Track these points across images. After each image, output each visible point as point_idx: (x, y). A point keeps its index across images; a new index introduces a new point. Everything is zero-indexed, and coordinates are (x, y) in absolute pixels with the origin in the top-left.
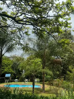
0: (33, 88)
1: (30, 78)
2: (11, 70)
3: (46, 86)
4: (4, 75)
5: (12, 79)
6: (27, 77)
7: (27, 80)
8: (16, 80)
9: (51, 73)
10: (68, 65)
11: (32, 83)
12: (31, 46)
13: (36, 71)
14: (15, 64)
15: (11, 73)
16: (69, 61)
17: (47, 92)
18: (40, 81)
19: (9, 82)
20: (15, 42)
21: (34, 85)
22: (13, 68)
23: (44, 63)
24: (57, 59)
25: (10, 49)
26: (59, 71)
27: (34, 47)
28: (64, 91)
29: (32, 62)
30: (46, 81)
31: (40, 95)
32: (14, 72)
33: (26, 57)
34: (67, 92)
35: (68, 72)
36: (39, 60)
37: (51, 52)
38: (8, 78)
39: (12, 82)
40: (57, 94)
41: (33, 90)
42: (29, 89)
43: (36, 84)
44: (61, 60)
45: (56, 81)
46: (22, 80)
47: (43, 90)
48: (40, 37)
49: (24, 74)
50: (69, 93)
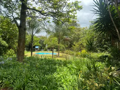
0: (53, 55)
1: (51, 49)
2: (39, 44)
3: (60, 53)
4: (34, 47)
5: (40, 49)
6: (49, 49)
7: (49, 50)
8: (42, 50)
9: (63, 46)
10: (73, 41)
11: (52, 52)
12: (51, 30)
13: (54, 45)
14: (41, 41)
15: (39, 46)
16: (74, 39)
17: (61, 57)
18: (57, 51)
19: (38, 51)
20: (41, 27)
21: (53, 53)
22: (40, 43)
23: (59, 40)
24: (67, 38)
25: (38, 31)
26: (67, 45)
27: (53, 30)
28: (70, 57)
29: (52, 40)
30: (60, 51)
31: (56, 59)
32: (41, 45)
33: (48, 36)
34: (72, 57)
35: (73, 46)
36: (56, 39)
37: (64, 34)
38: (37, 49)
39: (39, 51)
40: (66, 58)
41: (53, 56)
42: (50, 56)
43: (54, 52)
44: (69, 38)
45: (66, 51)
46: (46, 50)
47: (58, 56)
48: (57, 25)
49: (47, 47)
50: (73, 58)
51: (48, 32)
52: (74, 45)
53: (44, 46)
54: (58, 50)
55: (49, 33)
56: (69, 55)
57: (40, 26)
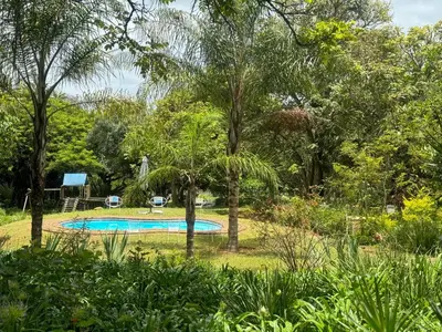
0: (190, 233)
1: (176, 190)
2: (88, 158)
3: (243, 223)
5: (93, 194)
6: (161, 188)
7: (159, 199)
8: (112, 199)
9: (266, 168)
10: (339, 132)
11: (183, 211)
12: (177, 51)
13: (199, 161)
14: (105, 129)
15: (88, 170)
16: (345, 116)
17: (249, 248)
18: (218, 204)
19: (80, 207)
21: (190, 220)
22: (94, 146)
23: (234, 125)
24: (290, 107)
26: (299, 160)
27: (189, 54)
28: (320, 248)
29: (180, 122)
30: (241, 204)
31: (217, 264)
32: (102, 164)
33: (156, 97)
34: (334, 251)
35: (337, 167)
36: (212, 116)
37: (266, 78)
38: (74, 191)
39: (92, 206)
40: (290, 257)
41: (189, 243)
42: (168, 239)
43: (199, 214)
44: (309, 111)
45: (290, 205)
46: (139, 200)
47: (231, 243)
48: (218, 12)
49: (144, 174)
50: (342, 256)
51: (154, 63)
52: (348, 161)
53: (127, 168)
54: (225, 200)
55: (162, 72)
56: (309, 235)
57: (98, 22)
